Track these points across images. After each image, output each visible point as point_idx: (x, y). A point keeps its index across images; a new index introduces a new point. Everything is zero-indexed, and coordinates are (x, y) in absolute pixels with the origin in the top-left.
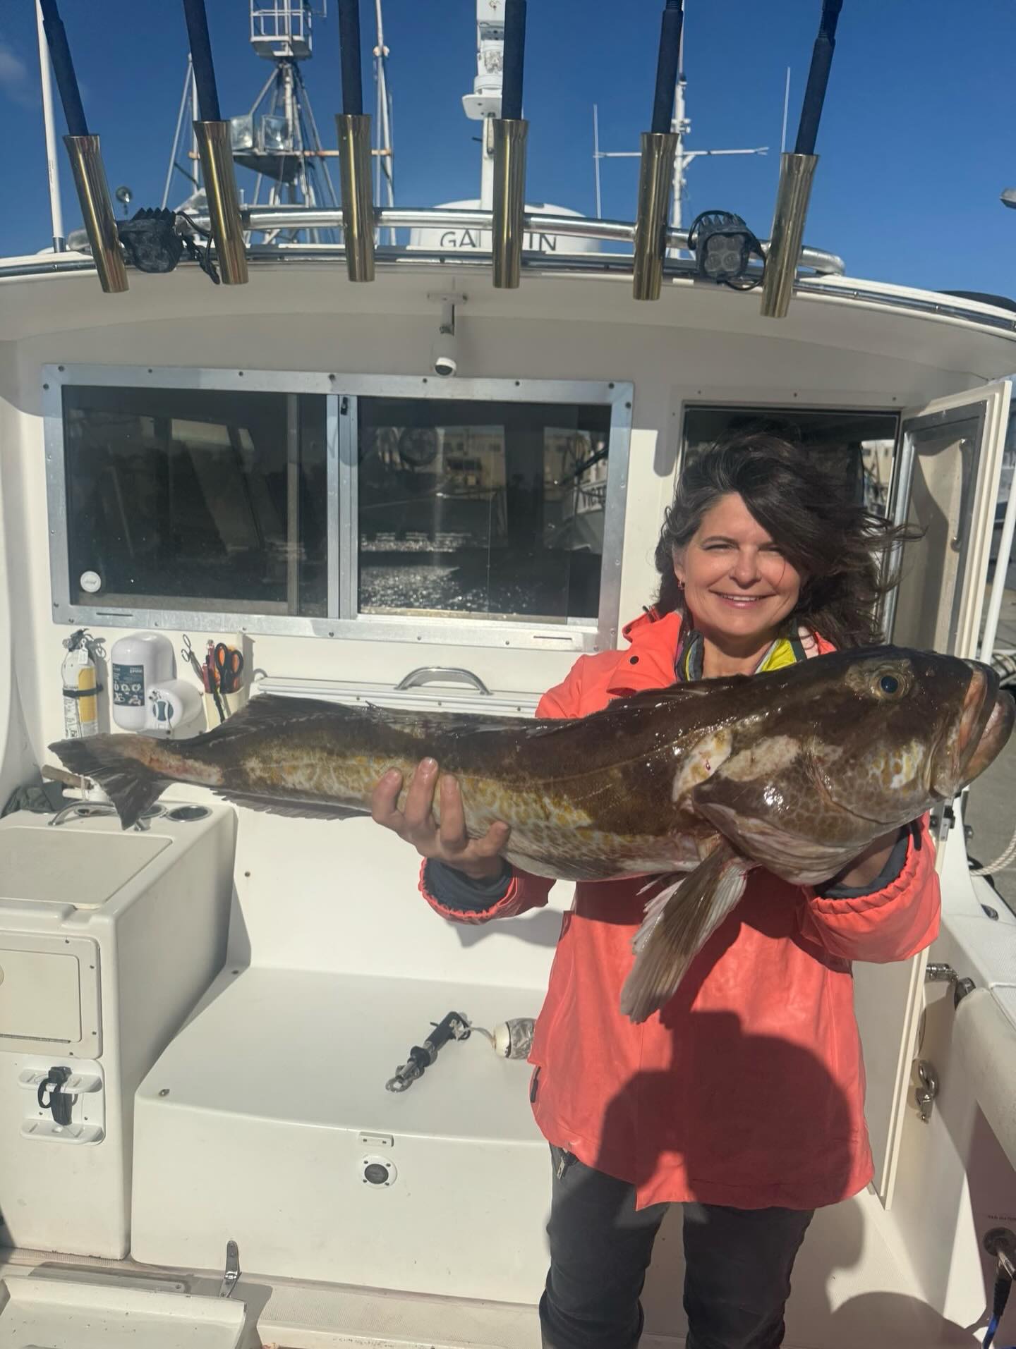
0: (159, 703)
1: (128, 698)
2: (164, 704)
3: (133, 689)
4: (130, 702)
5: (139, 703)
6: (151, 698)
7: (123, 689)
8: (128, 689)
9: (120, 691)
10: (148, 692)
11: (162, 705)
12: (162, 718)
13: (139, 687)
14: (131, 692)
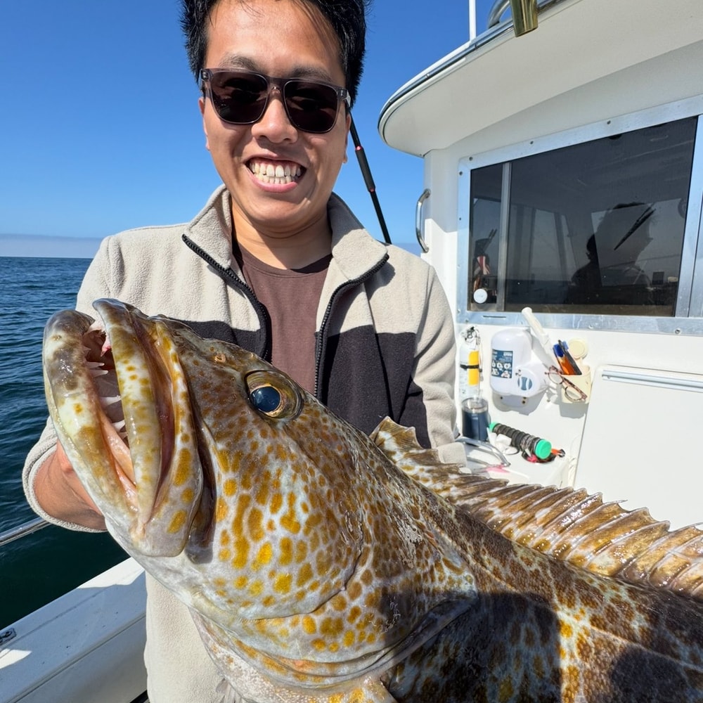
0: (523, 378)
1: (501, 373)
2: (526, 379)
3: (505, 367)
4: (502, 375)
5: (509, 376)
6: (516, 374)
7: (498, 366)
8: (501, 366)
9: (496, 367)
10: (515, 369)
11: (524, 380)
12: (524, 388)
13: (509, 365)
14: (504, 369)
